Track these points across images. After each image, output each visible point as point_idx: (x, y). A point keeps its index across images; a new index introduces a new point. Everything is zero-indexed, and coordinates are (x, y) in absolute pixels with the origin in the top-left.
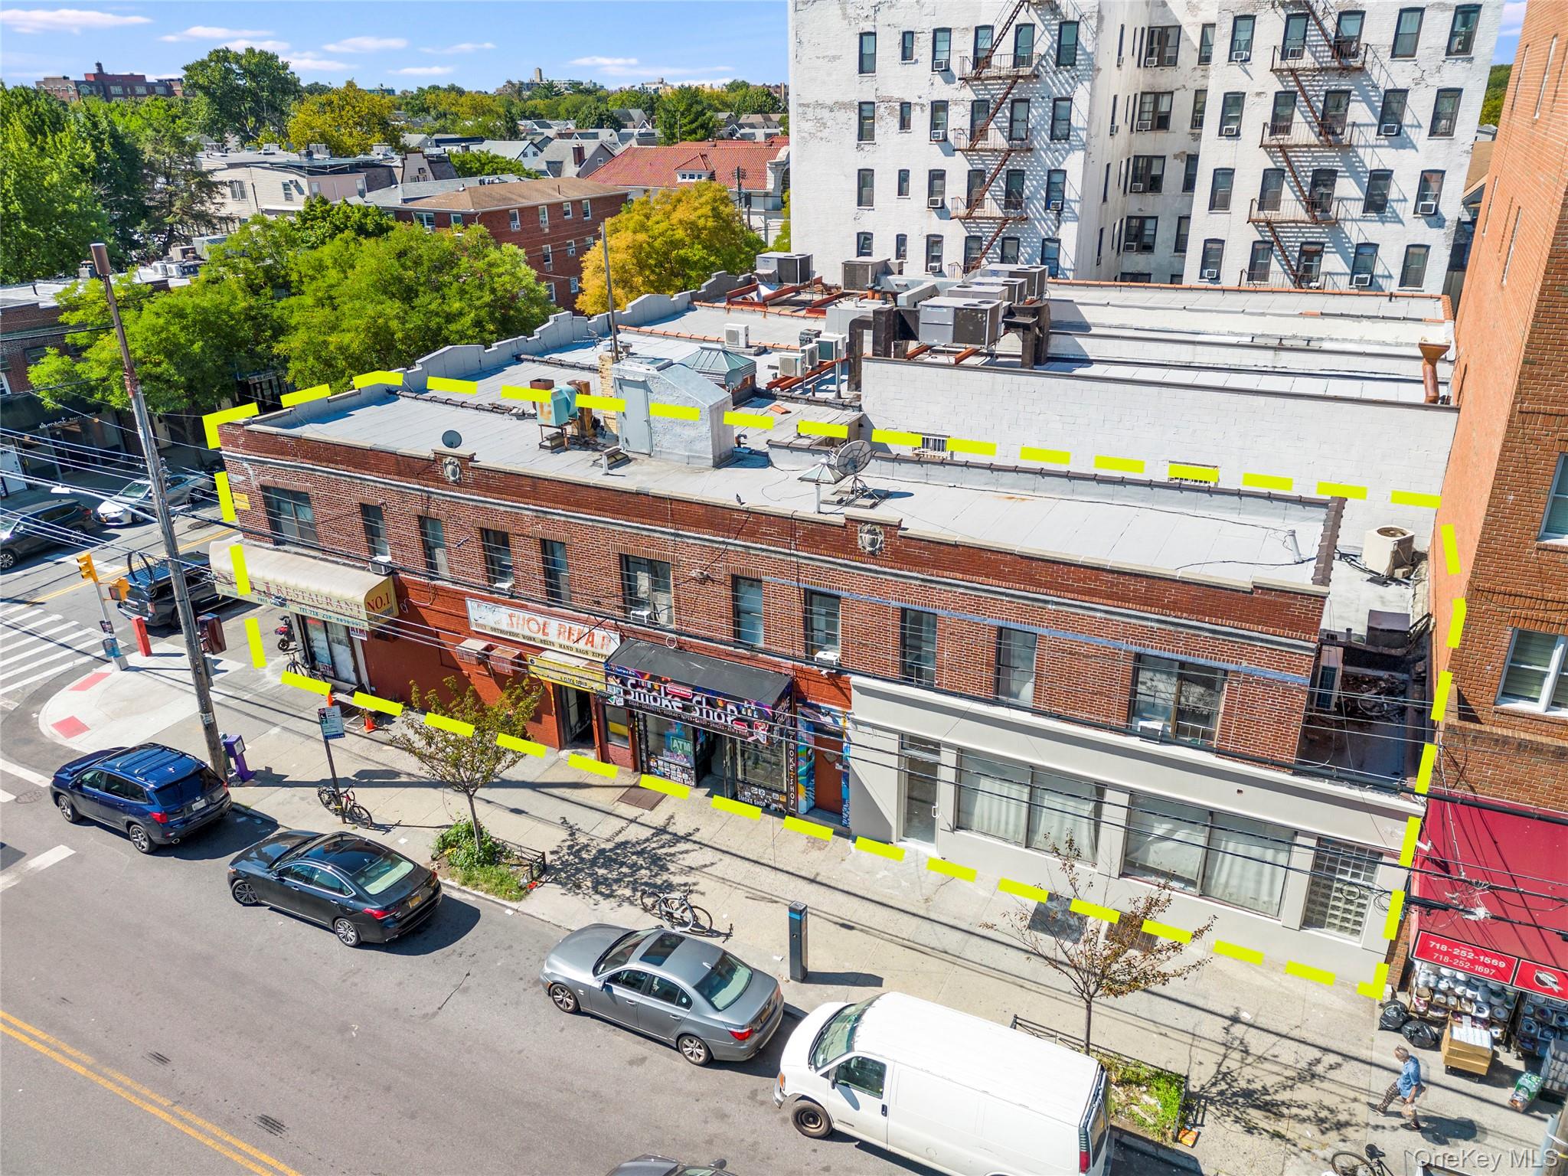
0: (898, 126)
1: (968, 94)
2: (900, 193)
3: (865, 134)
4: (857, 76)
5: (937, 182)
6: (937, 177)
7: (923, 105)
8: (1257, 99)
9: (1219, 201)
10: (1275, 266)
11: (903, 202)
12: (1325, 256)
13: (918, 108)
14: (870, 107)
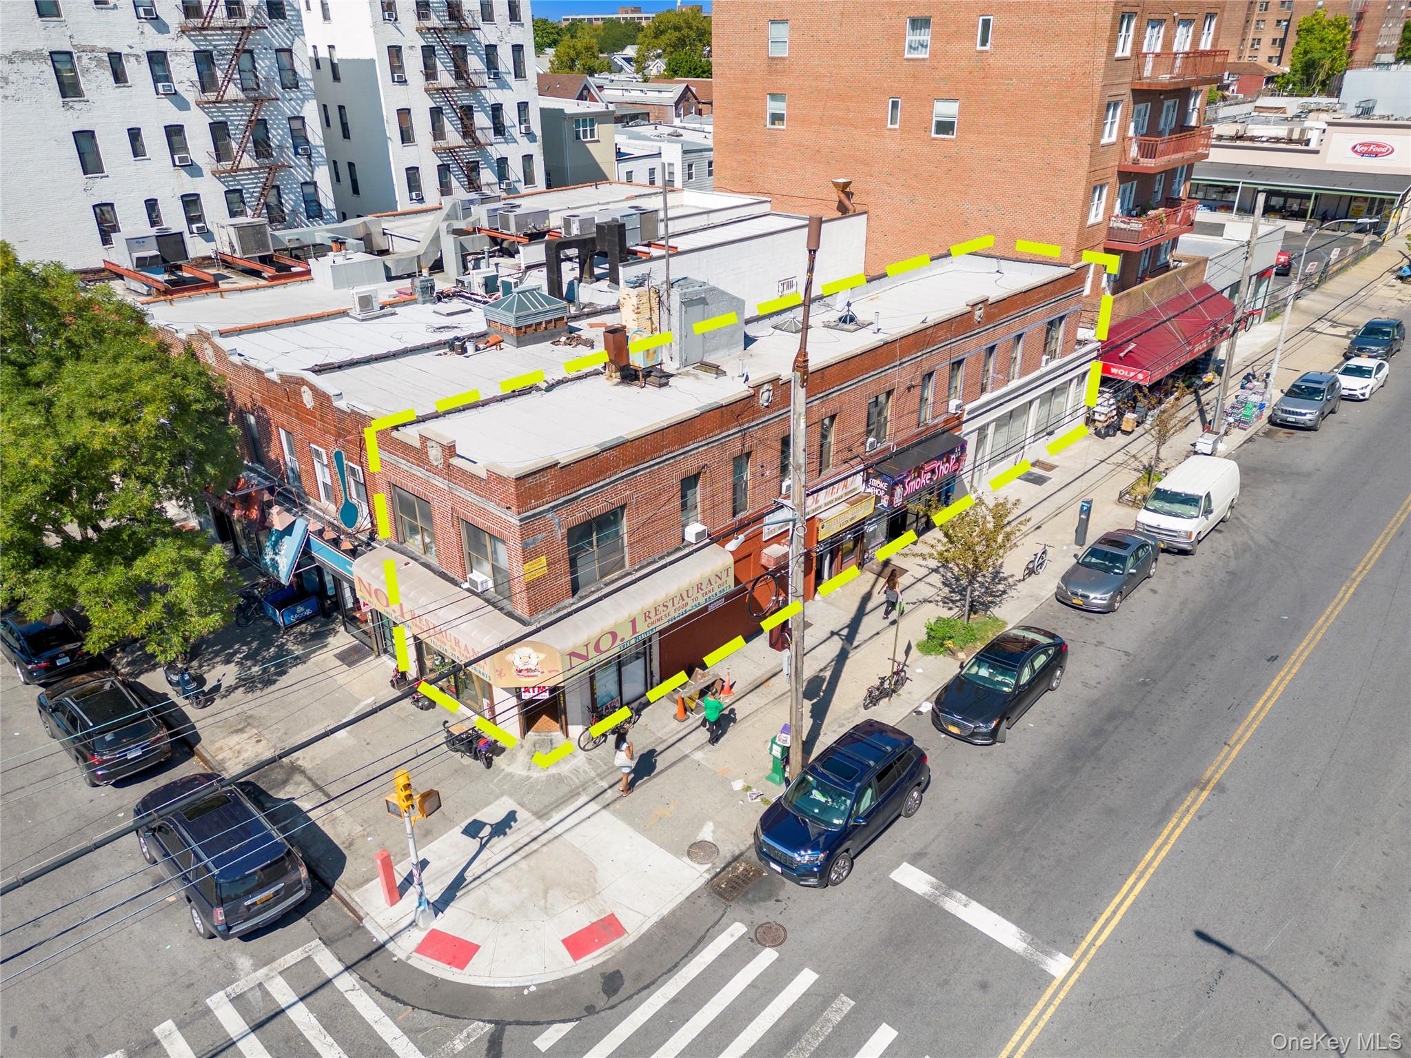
0: (112, 79)
1: (188, 45)
2: (136, 155)
3: (69, 88)
4: (38, 21)
5: (175, 139)
6: (174, 133)
7: (137, 57)
8: (410, 52)
11: (141, 164)
12: (482, 172)
13: (132, 59)
14: (65, 57)
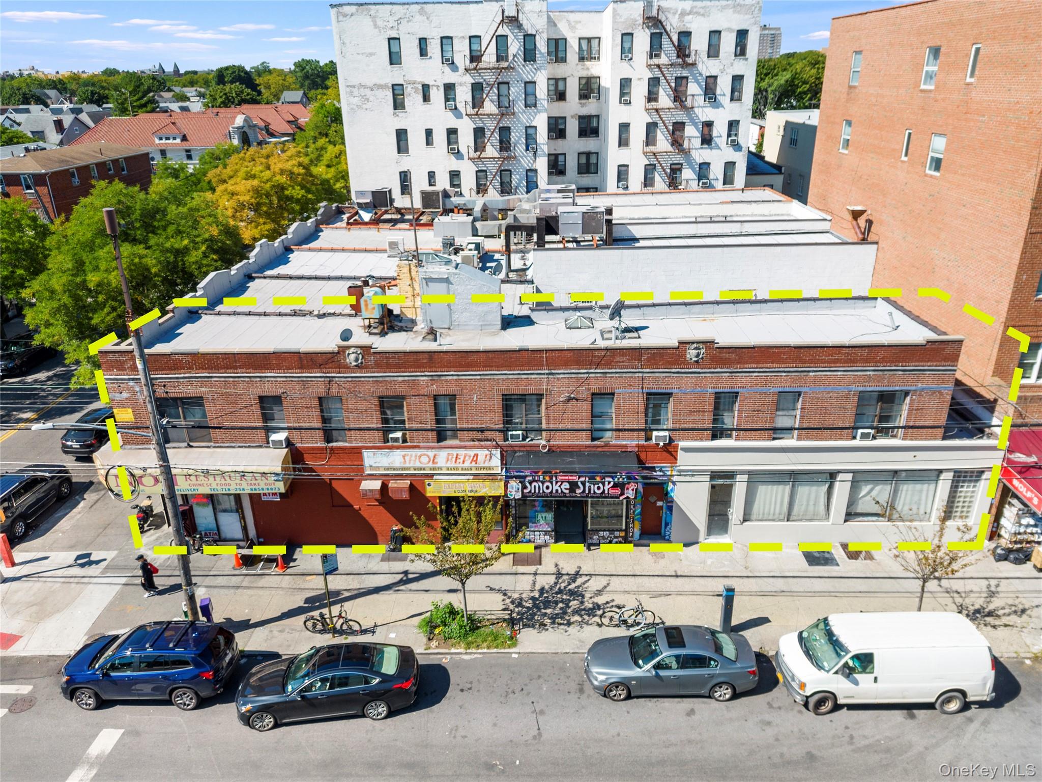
0: (422, 99)
1: (469, 80)
2: (428, 144)
3: (398, 105)
4: (389, 67)
5: (452, 136)
6: (452, 133)
7: (438, 86)
8: (639, 82)
9: (623, 142)
10: (657, 178)
11: (430, 149)
12: (684, 171)
13: (435, 88)
14: (400, 87)
